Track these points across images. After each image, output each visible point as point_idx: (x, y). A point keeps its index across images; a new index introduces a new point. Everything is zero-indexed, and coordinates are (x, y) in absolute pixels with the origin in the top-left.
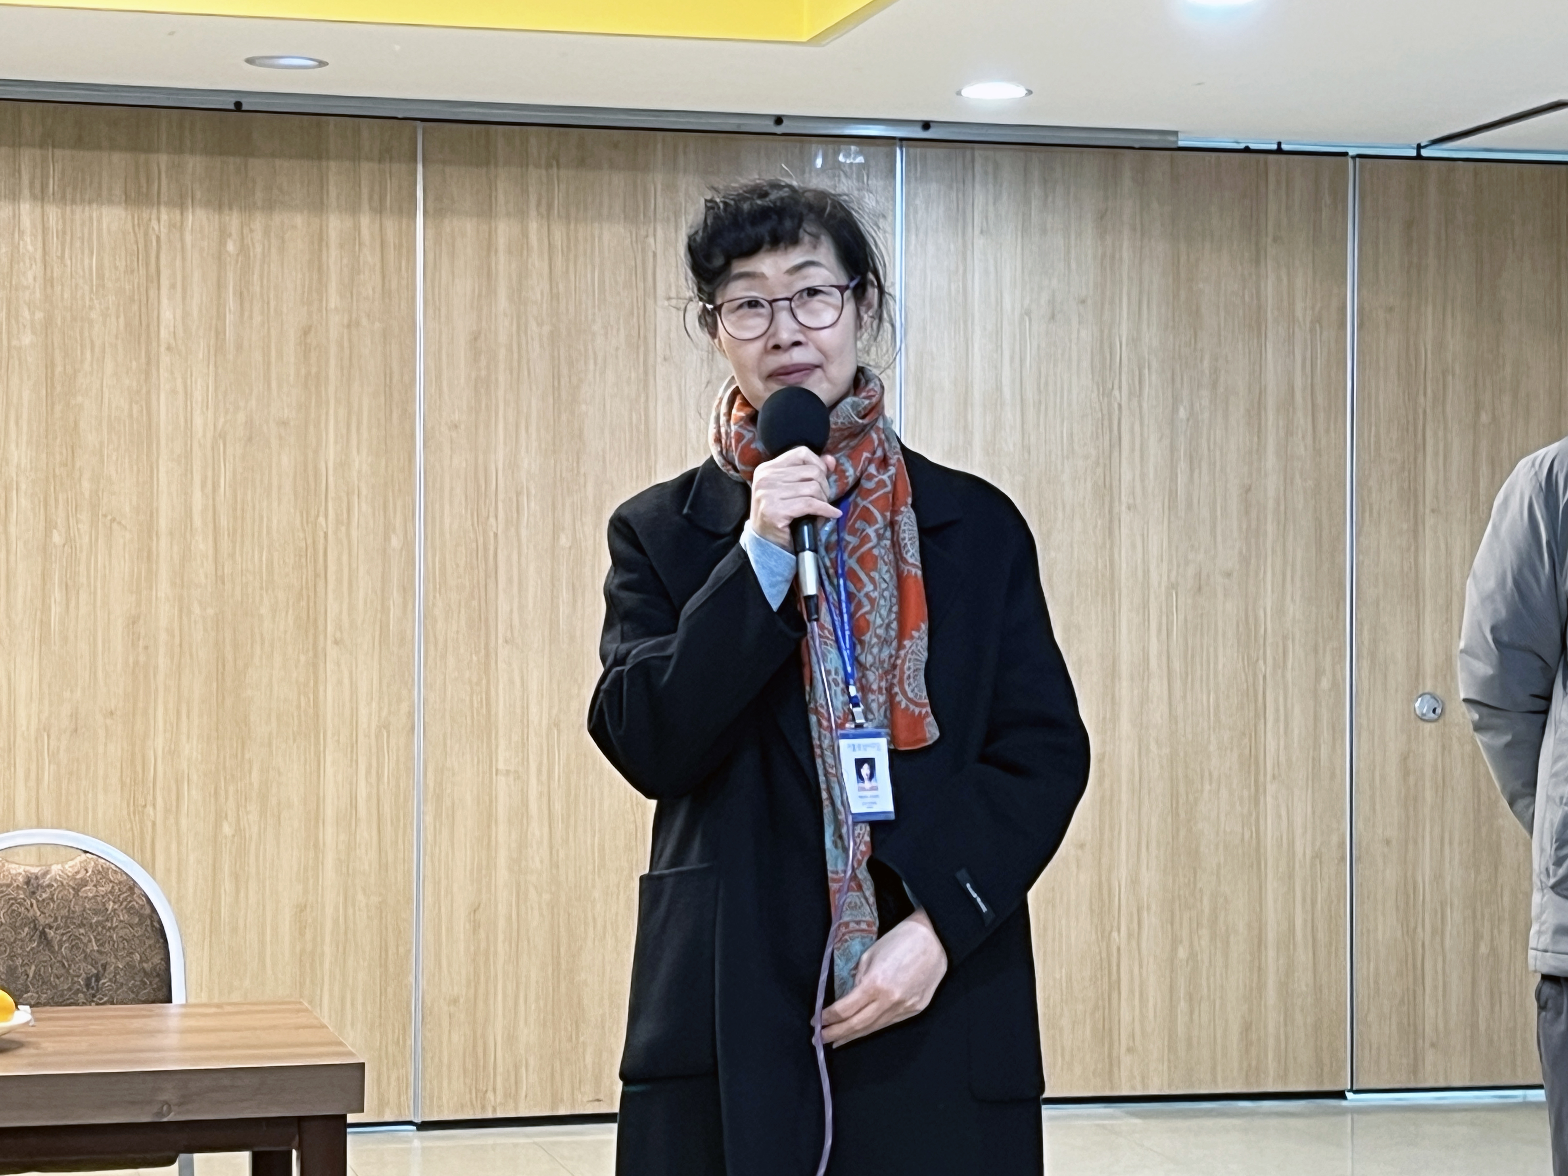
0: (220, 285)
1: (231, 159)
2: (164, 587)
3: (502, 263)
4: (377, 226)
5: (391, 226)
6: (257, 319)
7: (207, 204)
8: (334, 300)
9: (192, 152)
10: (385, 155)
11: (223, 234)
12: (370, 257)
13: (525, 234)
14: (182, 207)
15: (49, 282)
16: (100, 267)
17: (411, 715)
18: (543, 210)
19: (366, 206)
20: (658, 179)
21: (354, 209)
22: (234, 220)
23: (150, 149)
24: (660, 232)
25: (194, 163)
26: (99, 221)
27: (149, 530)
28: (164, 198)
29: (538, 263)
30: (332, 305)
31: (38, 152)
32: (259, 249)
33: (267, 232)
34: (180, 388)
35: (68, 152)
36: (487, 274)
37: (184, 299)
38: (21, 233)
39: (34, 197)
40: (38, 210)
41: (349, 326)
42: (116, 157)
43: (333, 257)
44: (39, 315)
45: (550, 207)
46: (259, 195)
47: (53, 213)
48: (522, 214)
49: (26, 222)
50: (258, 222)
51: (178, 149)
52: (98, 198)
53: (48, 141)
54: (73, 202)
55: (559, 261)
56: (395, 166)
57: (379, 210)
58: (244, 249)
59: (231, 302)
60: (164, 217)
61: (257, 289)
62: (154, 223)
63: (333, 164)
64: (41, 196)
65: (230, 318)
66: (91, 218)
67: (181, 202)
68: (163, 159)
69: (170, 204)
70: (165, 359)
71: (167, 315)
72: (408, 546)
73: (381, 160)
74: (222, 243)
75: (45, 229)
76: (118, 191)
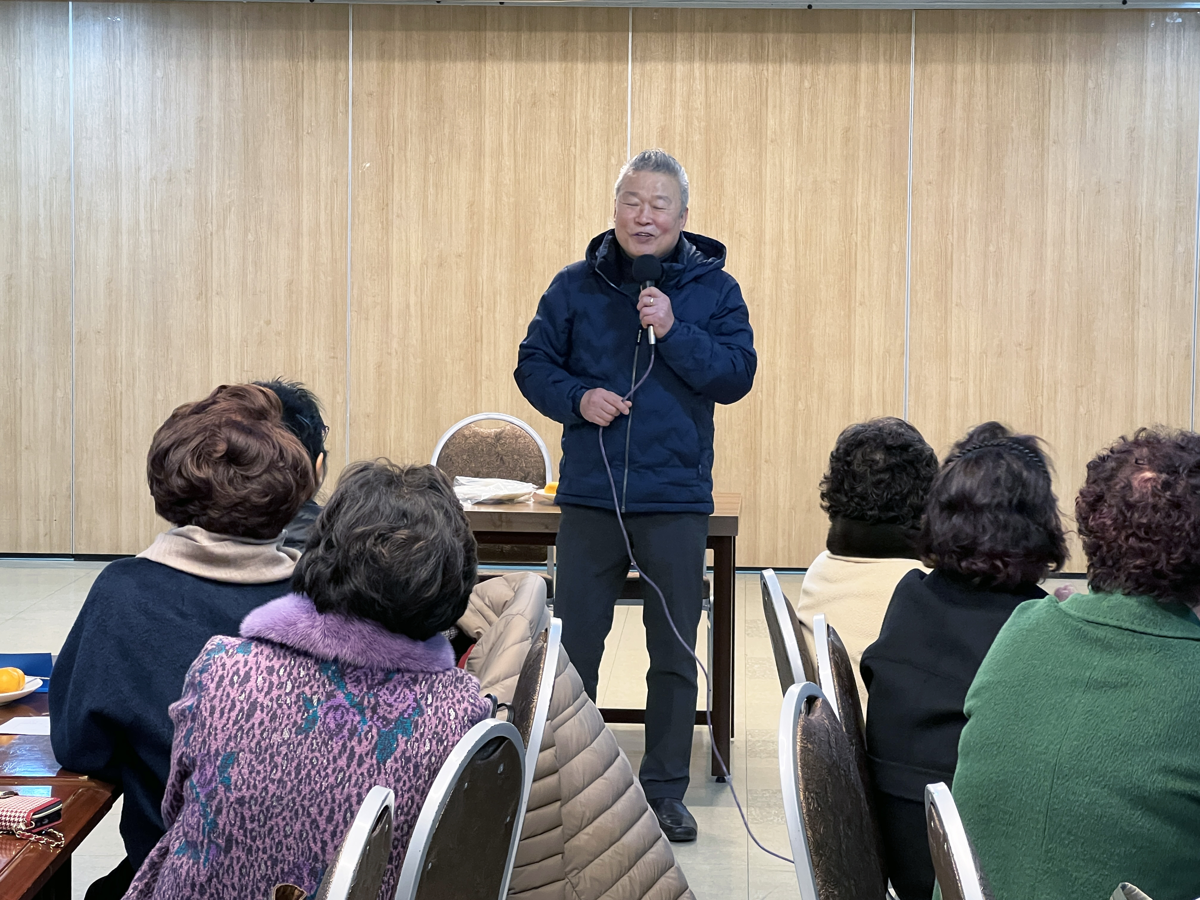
0: (800, 106)
1: (807, 34)
2: (768, 273)
3: (959, 89)
4: (888, 70)
5: (896, 69)
6: (820, 124)
7: (794, 61)
8: (862, 112)
9: (786, 32)
10: (893, 29)
11: (802, 77)
12: (883, 87)
13: (973, 71)
14: (781, 62)
15: (708, 106)
16: (736, 97)
17: (902, 345)
18: (984, 57)
19: (882, 58)
20: (1053, 36)
21: (875, 60)
22: (808, 69)
23: (763, 31)
24: (1053, 68)
25: (788, 38)
26: (736, 72)
27: (760, 241)
28: (771, 58)
29: (980, 89)
30: (861, 115)
31: (703, 35)
32: (822, 85)
33: (826, 76)
34: (777, 163)
35: (719, 34)
36: (950, 94)
37: (780, 113)
38: (694, 79)
39: (701, 59)
40: (703, 68)
41: (871, 127)
42: (745, 36)
43: (863, 88)
44: (703, 124)
45: (988, 54)
46: (822, 54)
47: (711, 68)
48: (971, 60)
49: (697, 73)
50: (822, 69)
51: (779, 30)
52: (735, 60)
53: (708, 28)
54: (722, 61)
55: (993, 87)
56: (899, 36)
57: (890, 60)
58: (813, 85)
59: (806, 115)
60: (771, 68)
61: (820, 107)
62: (765, 72)
63: (864, 35)
64: (705, 58)
65: (805, 125)
66: (731, 70)
67: (780, 59)
68: (771, 36)
69: (774, 61)
70: (770, 148)
71: (771, 122)
72: (902, 251)
73: (891, 32)
74: (802, 82)
75: (707, 77)
76: (746, 55)
